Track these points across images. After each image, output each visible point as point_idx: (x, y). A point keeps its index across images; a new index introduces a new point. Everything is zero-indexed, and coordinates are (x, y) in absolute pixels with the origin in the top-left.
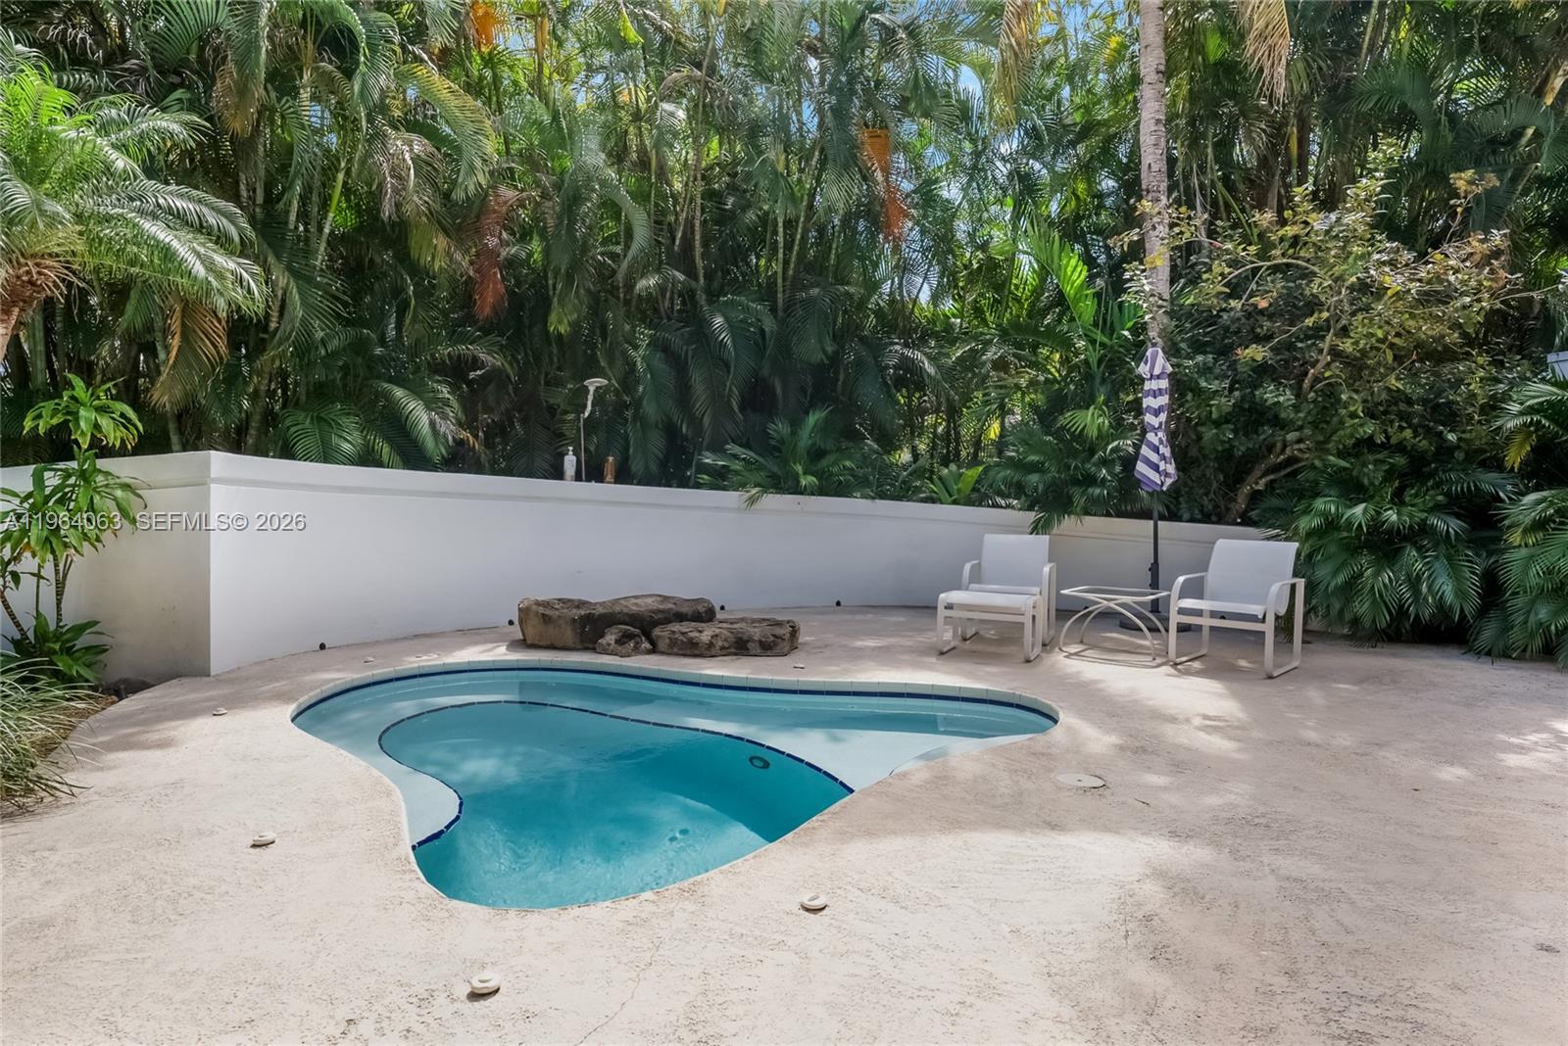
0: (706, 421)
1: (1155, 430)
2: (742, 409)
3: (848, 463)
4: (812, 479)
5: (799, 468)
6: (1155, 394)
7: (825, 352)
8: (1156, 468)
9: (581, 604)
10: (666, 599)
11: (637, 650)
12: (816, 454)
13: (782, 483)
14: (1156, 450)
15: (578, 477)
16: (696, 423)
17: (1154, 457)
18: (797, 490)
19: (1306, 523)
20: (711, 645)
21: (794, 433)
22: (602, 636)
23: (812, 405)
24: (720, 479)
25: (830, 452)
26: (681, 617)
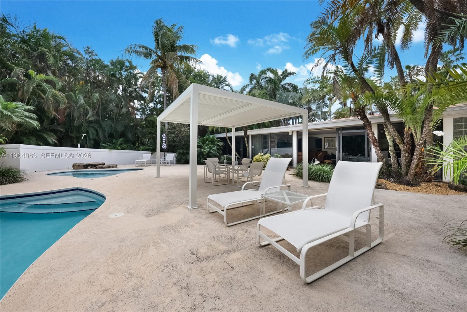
0: (102, 139)
1: (164, 143)
2: (108, 137)
3: (125, 146)
4: (119, 148)
5: (118, 146)
6: (164, 139)
7: (122, 130)
8: (164, 147)
9: (84, 164)
10: (97, 163)
11: (94, 168)
12: (121, 144)
13: (115, 148)
14: (164, 145)
15: (80, 147)
16: (100, 139)
17: (164, 146)
18: (117, 149)
19: (178, 152)
20: (105, 167)
21: (117, 141)
22: (88, 167)
23: (120, 138)
24: (104, 148)
25: (123, 144)
26: (100, 165)
